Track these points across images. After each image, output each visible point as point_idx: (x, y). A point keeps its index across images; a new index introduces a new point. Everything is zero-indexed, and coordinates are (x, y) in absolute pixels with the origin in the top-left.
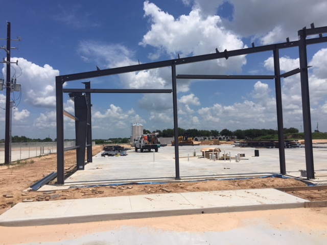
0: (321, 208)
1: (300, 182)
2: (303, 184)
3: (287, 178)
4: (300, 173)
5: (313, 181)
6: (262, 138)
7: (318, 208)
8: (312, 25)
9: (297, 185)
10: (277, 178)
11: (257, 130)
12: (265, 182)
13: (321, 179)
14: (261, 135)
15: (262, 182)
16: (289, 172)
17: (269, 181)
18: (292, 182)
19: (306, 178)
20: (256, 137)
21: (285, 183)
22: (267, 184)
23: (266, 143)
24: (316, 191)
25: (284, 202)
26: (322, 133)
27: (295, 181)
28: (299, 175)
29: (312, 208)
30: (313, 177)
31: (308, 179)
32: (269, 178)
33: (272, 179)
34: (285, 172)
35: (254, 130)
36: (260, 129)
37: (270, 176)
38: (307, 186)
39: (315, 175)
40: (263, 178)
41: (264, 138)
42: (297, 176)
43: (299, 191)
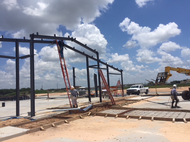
0: (35, 132)
1: (27, 119)
2: (28, 120)
3: (19, 118)
4: (27, 114)
5: (34, 118)
6: (10, 95)
7: (34, 133)
8: (37, 33)
9: (25, 122)
10: (13, 119)
11: (7, 90)
12: (5, 123)
13: (38, 116)
14: (9, 93)
15: (3, 124)
16: (21, 114)
17: (8, 122)
18: (22, 120)
19: (30, 116)
20: (6, 94)
21: (18, 121)
22: (6, 124)
23: (11, 98)
24: (35, 123)
25: (15, 134)
26: (44, 90)
27: (24, 119)
28: (27, 115)
29: (31, 134)
30: (34, 115)
31: (31, 117)
32: (7, 120)
33: (10, 120)
34: (19, 114)
35: (5, 89)
36: (9, 89)
37: (9, 119)
38: (30, 121)
39: (35, 114)
40: (4, 120)
41: (11, 95)
42: (25, 116)
43: (25, 125)
